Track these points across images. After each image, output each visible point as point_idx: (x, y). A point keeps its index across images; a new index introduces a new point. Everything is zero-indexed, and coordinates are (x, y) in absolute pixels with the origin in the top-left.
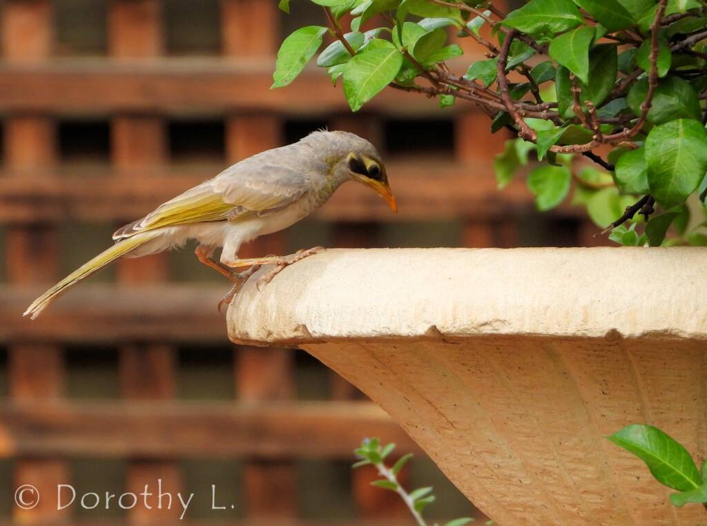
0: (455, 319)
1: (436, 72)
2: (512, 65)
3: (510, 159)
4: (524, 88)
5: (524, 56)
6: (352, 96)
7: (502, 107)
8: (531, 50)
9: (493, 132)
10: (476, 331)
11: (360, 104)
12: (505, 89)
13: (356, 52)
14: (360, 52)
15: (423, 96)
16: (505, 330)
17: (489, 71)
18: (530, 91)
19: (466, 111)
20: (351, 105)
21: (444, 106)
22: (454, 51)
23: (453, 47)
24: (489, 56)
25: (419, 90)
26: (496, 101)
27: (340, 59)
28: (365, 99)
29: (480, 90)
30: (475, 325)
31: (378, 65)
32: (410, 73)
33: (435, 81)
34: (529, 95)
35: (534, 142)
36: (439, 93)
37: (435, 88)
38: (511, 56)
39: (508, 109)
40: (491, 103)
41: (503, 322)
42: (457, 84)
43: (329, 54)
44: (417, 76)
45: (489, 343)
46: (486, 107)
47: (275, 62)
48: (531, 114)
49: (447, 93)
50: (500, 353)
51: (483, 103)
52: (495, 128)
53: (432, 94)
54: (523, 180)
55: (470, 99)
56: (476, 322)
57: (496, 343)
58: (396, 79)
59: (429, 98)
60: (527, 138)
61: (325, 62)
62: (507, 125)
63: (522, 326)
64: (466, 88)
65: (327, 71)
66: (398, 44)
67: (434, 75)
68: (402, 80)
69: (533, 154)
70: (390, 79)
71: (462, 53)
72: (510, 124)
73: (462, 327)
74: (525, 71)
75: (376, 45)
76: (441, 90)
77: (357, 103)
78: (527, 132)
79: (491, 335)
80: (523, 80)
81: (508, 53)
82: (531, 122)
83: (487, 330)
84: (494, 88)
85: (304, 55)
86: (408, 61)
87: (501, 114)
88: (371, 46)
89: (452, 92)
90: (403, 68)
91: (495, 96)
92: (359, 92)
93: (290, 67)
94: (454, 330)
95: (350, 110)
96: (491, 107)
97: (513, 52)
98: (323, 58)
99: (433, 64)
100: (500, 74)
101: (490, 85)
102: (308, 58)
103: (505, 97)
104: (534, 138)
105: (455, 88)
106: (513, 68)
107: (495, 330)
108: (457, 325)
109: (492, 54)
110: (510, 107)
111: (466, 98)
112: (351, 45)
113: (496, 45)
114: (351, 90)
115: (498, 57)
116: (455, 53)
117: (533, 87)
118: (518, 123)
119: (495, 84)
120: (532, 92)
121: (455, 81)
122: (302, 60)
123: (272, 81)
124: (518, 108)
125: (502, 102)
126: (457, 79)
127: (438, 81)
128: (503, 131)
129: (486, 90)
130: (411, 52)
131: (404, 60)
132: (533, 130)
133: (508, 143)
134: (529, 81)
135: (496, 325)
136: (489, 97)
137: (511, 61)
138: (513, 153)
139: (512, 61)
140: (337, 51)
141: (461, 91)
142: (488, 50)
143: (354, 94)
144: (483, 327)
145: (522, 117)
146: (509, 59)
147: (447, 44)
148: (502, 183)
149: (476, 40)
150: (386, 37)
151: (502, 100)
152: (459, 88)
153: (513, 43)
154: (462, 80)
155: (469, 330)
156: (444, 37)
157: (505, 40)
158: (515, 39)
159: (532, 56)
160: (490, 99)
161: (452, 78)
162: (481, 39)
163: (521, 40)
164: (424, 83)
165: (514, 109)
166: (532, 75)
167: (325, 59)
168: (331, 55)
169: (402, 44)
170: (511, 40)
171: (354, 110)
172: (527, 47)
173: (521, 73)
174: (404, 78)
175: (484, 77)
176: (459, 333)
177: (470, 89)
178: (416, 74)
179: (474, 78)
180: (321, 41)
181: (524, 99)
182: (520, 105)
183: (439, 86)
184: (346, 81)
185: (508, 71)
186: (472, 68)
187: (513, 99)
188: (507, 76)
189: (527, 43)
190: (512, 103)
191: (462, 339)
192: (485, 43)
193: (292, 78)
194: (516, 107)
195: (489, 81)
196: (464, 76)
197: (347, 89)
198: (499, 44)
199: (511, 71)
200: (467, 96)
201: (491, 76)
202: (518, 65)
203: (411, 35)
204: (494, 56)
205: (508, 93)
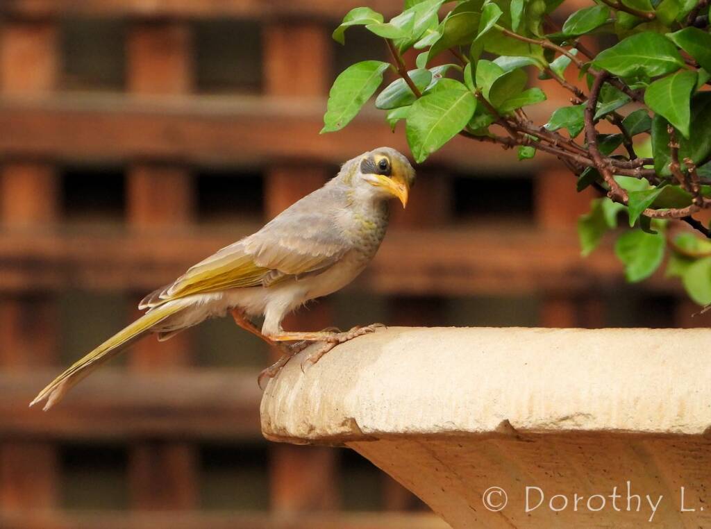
0: (531, 412)
1: (515, 119)
2: (603, 113)
3: (597, 220)
4: (615, 141)
5: (617, 104)
6: (416, 145)
7: (589, 162)
8: (625, 97)
9: (579, 190)
10: (555, 427)
11: (425, 155)
12: (593, 142)
13: (422, 93)
14: (427, 93)
15: (499, 147)
16: (588, 426)
17: (575, 119)
18: (622, 145)
19: (548, 167)
20: (415, 156)
21: (522, 158)
22: (536, 96)
23: (535, 91)
24: (574, 103)
25: (494, 140)
26: (583, 156)
27: (403, 100)
28: (432, 149)
29: (565, 143)
30: (554, 420)
31: (447, 109)
32: (484, 119)
33: (513, 130)
34: (621, 150)
35: (625, 204)
36: (517, 144)
37: (512, 138)
38: (601, 102)
39: (596, 165)
40: (576, 157)
41: (587, 416)
42: (539, 135)
43: (390, 94)
44: (492, 123)
45: (570, 441)
46: (571, 162)
47: (327, 102)
48: (622, 171)
49: (526, 144)
50: (583, 453)
51: (569, 157)
52: (581, 186)
53: (509, 144)
54: (608, 248)
55: (553, 152)
56: (556, 416)
57: (578, 441)
58: (468, 126)
59: (506, 149)
60: (617, 199)
61: (385, 104)
62: (595, 183)
63: (608, 421)
64: (548, 139)
65: (387, 116)
66: (471, 86)
67: (512, 124)
68: (474, 128)
69: (622, 217)
70: (461, 126)
71: (546, 99)
72: (598, 182)
73: (540, 422)
74: (617, 120)
75: (446, 86)
76: (519, 141)
77: (422, 152)
78: (618, 192)
79: (572, 431)
80: (615, 131)
81: (597, 98)
82: (622, 181)
83: (568, 426)
84: (580, 140)
85: (361, 94)
86: (482, 105)
87: (587, 170)
88: (439, 87)
89: (532, 144)
90: (477, 114)
91: (581, 150)
92: (425, 141)
93: (344, 109)
94: (530, 426)
96: (577, 162)
97: (604, 99)
98: (382, 99)
99: (510, 109)
100: (587, 123)
101: (577, 134)
102: (366, 98)
103: (593, 151)
104: (625, 199)
105: (536, 139)
106: (603, 117)
107: (577, 425)
108: (533, 419)
109: (578, 100)
110: (598, 162)
111: (548, 151)
112: (417, 85)
113: (583, 89)
114: (415, 138)
115: (585, 103)
116: (538, 98)
117: (626, 140)
118: (607, 182)
119: (583, 133)
120: (625, 145)
121: (536, 131)
122: (359, 100)
123: (322, 124)
124: (607, 164)
125: (590, 157)
126: (539, 129)
127: (516, 131)
128: (590, 189)
129: (570, 143)
130: (486, 95)
131: (478, 104)
132: (625, 190)
133: (594, 203)
134: (621, 132)
135: (580, 419)
136: (575, 150)
137: (602, 108)
138: (599, 213)
139: (603, 108)
140: (400, 91)
141: (542, 142)
142: (574, 95)
143: (419, 143)
144: (564, 422)
145: (611, 174)
146: (599, 105)
147: (527, 87)
148: (586, 250)
149: (561, 83)
150: (456, 75)
151: (589, 153)
152: (540, 139)
153: (603, 88)
154: (543, 129)
155: (547, 425)
156: (523, 78)
157: (595, 82)
158: (606, 83)
159: (625, 104)
160: (575, 153)
161: (532, 127)
162: (566, 82)
163: (613, 84)
164: (500, 131)
165: (603, 165)
166: (625, 125)
167: (386, 100)
168: (392, 96)
169: (475, 85)
170: (601, 84)
171: (418, 162)
172: (619, 93)
173: (613, 123)
174: (478, 125)
175: (569, 127)
176: (535, 429)
177: (553, 141)
178: (491, 121)
179: (557, 127)
180: (381, 80)
181: (614, 154)
182: (610, 161)
183: (518, 136)
184: (410, 126)
185: (597, 121)
186: (555, 115)
187: (602, 153)
188: (596, 125)
189: (620, 88)
190: (601, 158)
191: (538, 436)
192: (570, 87)
193: (347, 122)
194: (604, 163)
195: (575, 131)
196: (545, 126)
197: (411, 136)
198: (587, 89)
199: (601, 120)
200: (549, 148)
201: (578, 124)
202: (610, 114)
203: (486, 76)
204: (580, 103)
205: (596, 145)
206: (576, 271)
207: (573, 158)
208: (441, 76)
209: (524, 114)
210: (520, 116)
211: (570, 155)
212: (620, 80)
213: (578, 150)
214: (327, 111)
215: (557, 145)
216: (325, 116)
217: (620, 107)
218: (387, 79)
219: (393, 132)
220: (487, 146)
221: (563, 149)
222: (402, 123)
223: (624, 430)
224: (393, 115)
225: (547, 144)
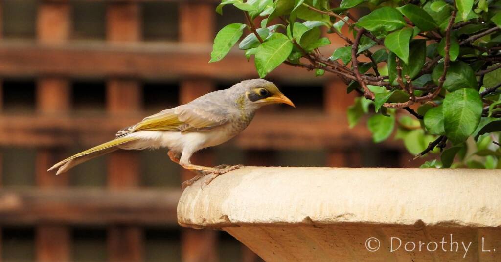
0: (321, 212)
1: (314, 55)
2: (362, 51)
3: (358, 109)
4: (368, 66)
5: (369, 46)
6: (260, 69)
7: (354, 78)
8: (374, 42)
9: (348, 92)
10: (334, 220)
11: (265, 74)
12: (356, 67)
13: (264, 40)
14: (266, 41)
15: (305, 69)
16: (352, 220)
17: (347, 54)
18: (372, 68)
19: (332, 80)
20: (260, 75)
21: (317, 75)
22: (325, 42)
23: (325, 39)
24: (346, 46)
25: (303, 66)
26: (350, 74)
27: (254, 44)
28: (269, 71)
29: (341, 67)
30: (334, 216)
31: (277, 49)
32: (297, 55)
33: (313, 61)
35: (373, 100)
36: (315, 68)
37: (313, 65)
38: (361, 45)
39: (357, 79)
40: (347, 75)
41: (352, 214)
42: (326, 63)
44: (302, 57)
45: (343, 228)
46: (344, 78)
47: (213, 45)
48: (372, 82)
49: (320, 68)
50: (349, 234)
51: (342, 75)
52: (349, 90)
53: (311, 68)
55: (334, 72)
56: (335, 214)
57: (347, 228)
58: (288, 58)
59: (309, 71)
60: (369, 97)
61: (244, 47)
62: (356, 89)
63: (363, 217)
64: (332, 65)
65: (245, 53)
66: (290, 37)
67: (312, 57)
68: (292, 59)
69: (372, 107)
70: (284, 58)
71: (330, 43)
72: (358, 88)
73: (326, 218)
74: (369, 55)
75: (277, 37)
76: (316, 66)
77: (264, 72)
78: (369, 94)
79: (343, 223)
80: (368, 60)
81: (359, 42)
82: (372, 88)
83: (341, 220)
84: (349, 66)
85: (231, 41)
86: (296, 47)
87: (353, 82)
88: (273, 37)
89: (323, 68)
90: (293, 52)
91: (350, 71)
92: (265, 66)
93: (221, 50)
94: (320, 220)
96: (347, 78)
97: (363, 43)
98: (242, 44)
99: (311, 49)
100: (353, 57)
101: (348, 63)
102: (234, 43)
103: (356, 72)
104: (373, 98)
105: (324, 65)
106: (362, 53)
107: (346, 220)
108: (322, 216)
109: (348, 44)
110: (359, 78)
111: (332, 72)
112: (259, 34)
113: (352, 39)
114: (260, 65)
115: (353, 46)
117: (374, 65)
118: (364, 89)
119: (351, 62)
120: (373, 68)
121: (326, 61)
122: (230, 44)
123: (210, 57)
124: (364, 79)
125: (354, 75)
126: (327, 60)
127: (315, 60)
128: (354, 92)
129: (344, 67)
130: (298, 42)
131: (294, 46)
132: (373, 93)
133: (356, 100)
134: (371, 61)
135: (347, 216)
136: (346, 71)
137: (361, 48)
138: (359, 105)
140: (252, 40)
141: (328, 67)
142: (346, 42)
143: (262, 67)
144: (339, 218)
145: (366, 84)
147: (321, 37)
148: (352, 125)
149: (339, 36)
150: (282, 31)
151: (354, 73)
152: (327, 65)
153: (362, 37)
154: (329, 60)
155: (330, 219)
156: (318, 33)
157: (357, 35)
158: (363, 35)
159: (374, 46)
160: (347, 73)
161: (323, 59)
162: (342, 35)
163: (367, 36)
164: (306, 61)
166: (373, 57)
167: (245, 45)
168: (248, 42)
169: (292, 36)
170: (361, 35)
172: (371, 40)
173: (367, 56)
175: (344, 58)
176: (324, 222)
177: (335, 66)
178: (301, 56)
179: (336, 58)
180: (241, 33)
181: (368, 73)
182: (365, 77)
183: (315, 64)
184: (257, 59)
185: (358, 55)
186: (336, 52)
187: (361, 72)
188: (358, 58)
189: (371, 38)
190: (361, 76)
191: (326, 225)
192: (344, 37)
193: (223, 56)
194: (362, 78)
195: (347, 61)
196: (330, 58)
197: (257, 64)
198: (354, 39)
199: (360, 55)
200: (332, 70)
201: (349, 58)
202: (365, 51)
203: (298, 31)
204: (349, 46)
205: (357, 69)
206: (347, 136)
207: (345, 76)
208: (274, 31)
209: (319, 51)
210: (317, 52)
211: (344, 74)
212: (371, 33)
213: (348, 71)
214: (212, 51)
215: (337, 69)
216: (212, 53)
217: (371, 47)
218: (245, 33)
219: (248, 61)
220: (299, 69)
221: (340, 71)
222: (253, 57)
223: (371, 222)
224: (248, 53)
225: (331, 68)
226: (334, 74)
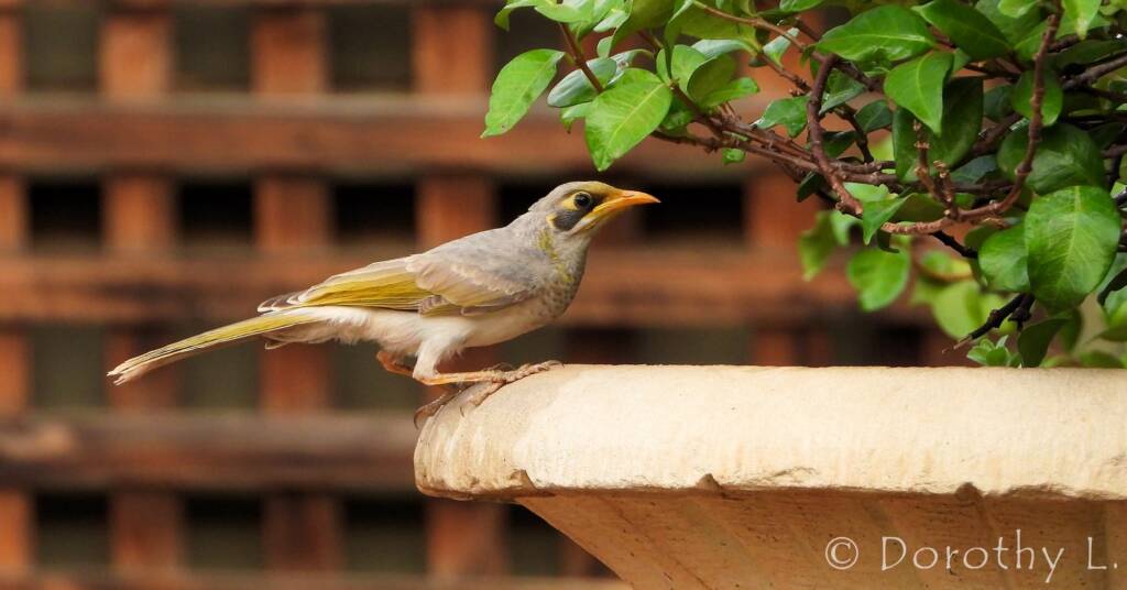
0: (739, 465)
1: (719, 116)
2: (831, 106)
3: (823, 237)
4: (846, 139)
5: (852, 96)
6: (598, 150)
7: (813, 166)
8: (859, 86)
9: (800, 200)
10: (769, 483)
11: (608, 161)
12: (818, 142)
13: (604, 86)
14: (610, 87)
15: (700, 149)
16: (810, 482)
17: (797, 113)
18: (855, 144)
19: (761, 173)
20: (596, 163)
21: (729, 162)
22: (746, 87)
23: (745, 81)
24: (795, 95)
25: (695, 141)
26: (805, 159)
27: (582, 95)
28: (617, 154)
29: (783, 143)
30: (767, 475)
31: (635, 105)
32: (681, 117)
33: (718, 130)
34: (854, 150)
35: (859, 216)
36: (721, 146)
37: (717, 138)
38: (828, 92)
39: (821, 169)
40: (797, 161)
41: (809, 470)
42: (749, 134)
43: (566, 89)
44: (692, 121)
45: (788, 500)
46: (787, 165)
47: (488, 100)
48: (855, 176)
49: (734, 146)
50: (804, 514)
51: (787, 161)
52: (802, 196)
53: (713, 146)
54: (838, 270)
55: (767, 155)
56: (770, 470)
57: (798, 501)
58: (661, 126)
59: (709, 152)
60: (848, 210)
61: (559, 101)
62: (820, 192)
63: (836, 476)
64: (761, 139)
65: (561, 115)
66: (665, 77)
67: (717, 121)
68: (669, 127)
69: (856, 232)
70: (653, 124)
71: (758, 90)
72: (823, 190)
73: (750, 477)
74: (848, 114)
75: (634, 77)
76: (725, 142)
77: (605, 158)
78: (849, 203)
79: (790, 488)
80: (845, 127)
81: (824, 87)
82: (853, 188)
83: (785, 482)
84: (801, 141)
85: (531, 89)
86: (679, 100)
87: (810, 176)
88: (626, 80)
89: (741, 145)
90: (672, 111)
91: (803, 152)
92: (609, 145)
93: (509, 108)
94: (737, 482)
95: (596, 170)
96: (797, 167)
97: (833, 88)
98: (555, 95)
99: (714, 104)
100: (810, 119)
101: (798, 134)
102: (535, 94)
103: (817, 153)
104: (859, 211)
105: (745, 139)
106: (831, 110)
107: (795, 481)
108: (742, 474)
109: (799, 91)
110: (825, 167)
111: (761, 153)
112: (598, 77)
113: (807, 78)
114: (597, 141)
115: (809, 95)
116: (748, 91)
117: (860, 138)
118: (836, 191)
119: (805, 132)
120: (858, 144)
121: (746, 130)
122: (527, 97)
123: (484, 127)
124: (836, 169)
125: (814, 160)
126: (749, 127)
127: (721, 129)
128: (813, 198)
129: (789, 143)
130: (684, 88)
131: (674, 99)
132: (858, 200)
133: (820, 216)
134: (854, 129)
135: (799, 475)
136: (796, 152)
137: (829, 101)
138: (827, 227)
139: (831, 100)
140: (576, 86)
141: (753, 143)
142: (794, 85)
143: (602, 146)
144: (779, 478)
145: (841, 181)
146: (826, 96)
147: (736, 76)
148: (810, 272)
149: (778, 72)
150: (647, 64)
151: (812, 156)
152: (750, 139)
153: (832, 75)
154: (755, 127)
155: (759, 481)
156: (730, 67)
157: (821, 70)
158: (834, 69)
159: (860, 93)
160: (797, 156)
161: (742, 125)
162: (784, 69)
163: (843, 71)
164: (702, 131)
165: (831, 170)
166: (858, 121)
167: (559, 97)
168: (567, 92)
169: (670, 76)
170: (828, 71)
171: (599, 170)
172: (851, 81)
173: (843, 117)
174: (673, 124)
175: (788, 123)
176: (744, 486)
177: (768, 141)
178: (691, 118)
179: (772, 123)
180: (553, 72)
181: (846, 155)
182: (839, 165)
183: (723, 137)
184: (590, 128)
185: (823, 116)
186: (770, 109)
187: (829, 155)
188: (822, 121)
189: (852, 76)
190: (829, 161)
191: (749, 494)
192: (790, 76)
193: (514, 123)
194: (832, 167)
195: (795, 129)
196: (757, 122)
197: (591, 138)
198: (811, 77)
199: (828, 114)
200: (763, 150)
201: (799, 121)
202: (839, 106)
203: (684, 65)
204: (802, 94)
205: (822, 146)
206: (797, 297)
207: (792, 162)
208: (627, 65)
209: (730, 107)
210: (726, 111)
211: (789, 158)
212: (853, 66)
213: (799, 152)
214: (488, 111)
215: (773, 147)
216: (487, 117)
217: (853, 98)
218: (562, 70)
219: (569, 132)
220: (685, 148)
221: (779, 151)
222: (580, 123)
223: (855, 488)
224: (568, 114)
225: (759, 145)
226: (766, 159)
